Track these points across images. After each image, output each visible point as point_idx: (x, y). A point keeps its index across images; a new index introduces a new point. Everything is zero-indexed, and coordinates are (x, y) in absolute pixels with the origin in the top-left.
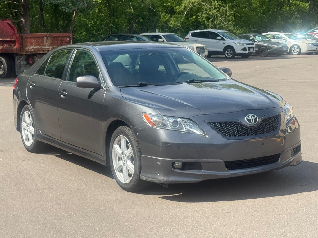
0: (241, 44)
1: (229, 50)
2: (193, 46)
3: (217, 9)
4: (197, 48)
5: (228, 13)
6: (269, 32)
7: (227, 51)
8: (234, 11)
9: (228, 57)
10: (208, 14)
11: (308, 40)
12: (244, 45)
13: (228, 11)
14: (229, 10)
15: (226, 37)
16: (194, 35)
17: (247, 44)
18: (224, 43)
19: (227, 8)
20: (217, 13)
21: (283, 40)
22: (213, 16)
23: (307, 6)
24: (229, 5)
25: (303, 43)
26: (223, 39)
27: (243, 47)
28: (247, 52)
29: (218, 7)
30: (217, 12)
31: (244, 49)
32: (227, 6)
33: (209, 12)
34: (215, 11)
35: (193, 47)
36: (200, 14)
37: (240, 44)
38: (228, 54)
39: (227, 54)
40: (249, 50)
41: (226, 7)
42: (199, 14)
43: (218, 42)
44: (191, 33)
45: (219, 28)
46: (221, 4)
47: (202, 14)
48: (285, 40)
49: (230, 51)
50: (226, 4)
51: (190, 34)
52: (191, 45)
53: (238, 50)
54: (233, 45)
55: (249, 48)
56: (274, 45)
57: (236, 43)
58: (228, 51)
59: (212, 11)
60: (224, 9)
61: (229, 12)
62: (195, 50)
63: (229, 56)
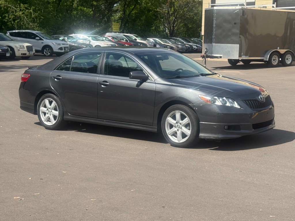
0: (58, 44)
1: (47, 49)
3: (23, 11)
4: (27, 47)
5: (33, 15)
6: (73, 34)
7: (45, 50)
8: (38, 14)
9: (47, 55)
10: (14, 15)
11: (106, 41)
12: (60, 45)
13: (33, 13)
14: (33, 12)
15: (43, 38)
17: (63, 44)
18: (42, 43)
19: (31, 11)
20: (22, 15)
21: (88, 41)
22: (20, 17)
23: (91, 12)
24: (33, 8)
25: (104, 44)
26: (41, 39)
27: (60, 47)
28: (63, 51)
29: (23, 10)
30: (23, 13)
31: (61, 49)
32: (32, 9)
33: (15, 14)
34: (21, 13)
35: (24, 46)
36: (7, 15)
37: (56, 43)
38: (47, 52)
39: (46, 52)
40: (65, 50)
41: (31, 10)
42: (5, 15)
43: (37, 42)
44: (9, 33)
45: (25, 28)
46: (26, 7)
47: (9, 15)
48: (89, 42)
49: (48, 50)
50: (30, 6)
52: (21, 44)
53: (56, 49)
54: (50, 44)
55: (65, 48)
56: (83, 46)
57: (54, 43)
58: (46, 50)
59: (18, 13)
60: (28, 12)
61: (34, 14)
62: (26, 49)
63: (47, 54)
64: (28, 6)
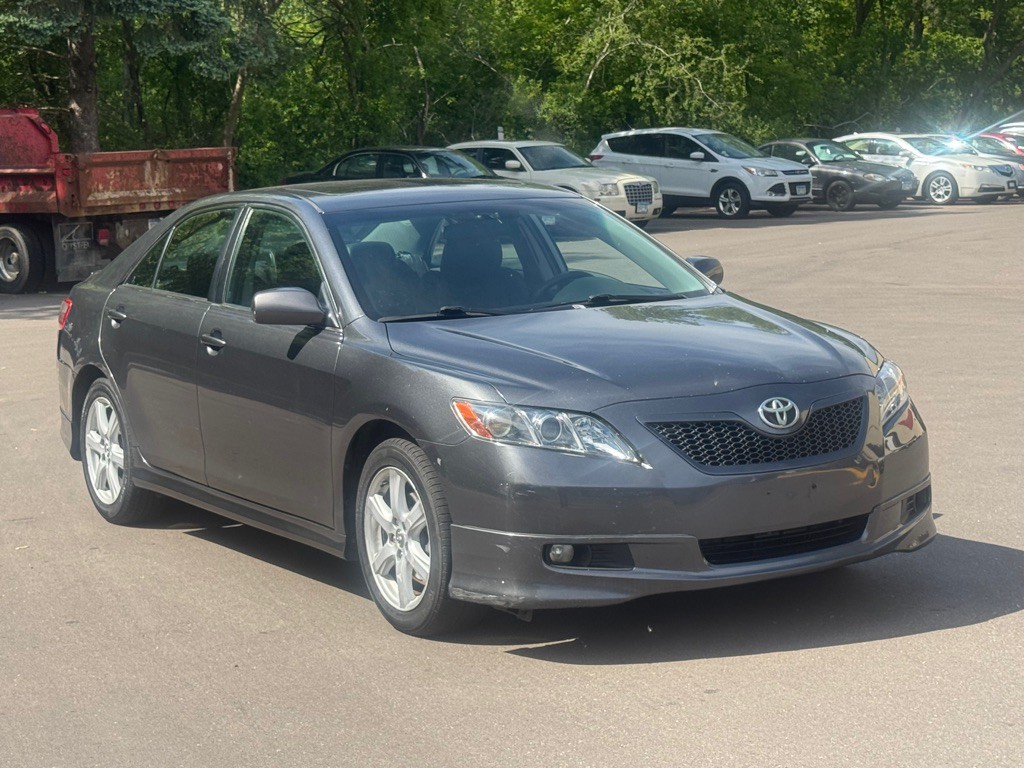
0: (767, 173)
1: (730, 192)
2: (615, 181)
3: (689, 60)
4: (629, 188)
5: (725, 73)
6: (855, 133)
7: (722, 196)
8: (744, 67)
9: (728, 214)
10: (662, 78)
11: (981, 155)
12: (776, 176)
13: (726, 67)
14: (729, 63)
15: (719, 151)
16: (617, 146)
17: (786, 173)
18: (713, 171)
19: (722, 58)
20: (690, 75)
21: (903, 156)
22: (677, 83)
23: (978, 48)
24: (728, 48)
25: (964, 166)
26: (709, 158)
27: (775, 181)
28: (787, 197)
29: (693, 56)
30: (692, 69)
31: (778, 189)
32: (723, 51)
33: (665, 71)
34: (683, 69)
35: (616, 184)
36: (637, 79)
37: (763, 171)
38: (728, 204)
39: (724, 204)
40: (793, 192)
41: (719, 55)
42: (632, 77)
43: (694, 167)
44: (608, 140)
45: (697, 121)
46: (702, 45)
47: (643, 78)
48: (907, 159)
49: (734, 194)
50: (718, 44)
51: (607, 143)
52: (607, 179)
53: (759, 192)
54: (742, 175)
55: (793, 186)
56: (872, 175)
57: (753, 170)
58: (726, 196)
59: (674, 68)
60: (712, 62)
61: (729, 71)
62: (623, 195)
63: (730, 210)
64: (707, 43)
